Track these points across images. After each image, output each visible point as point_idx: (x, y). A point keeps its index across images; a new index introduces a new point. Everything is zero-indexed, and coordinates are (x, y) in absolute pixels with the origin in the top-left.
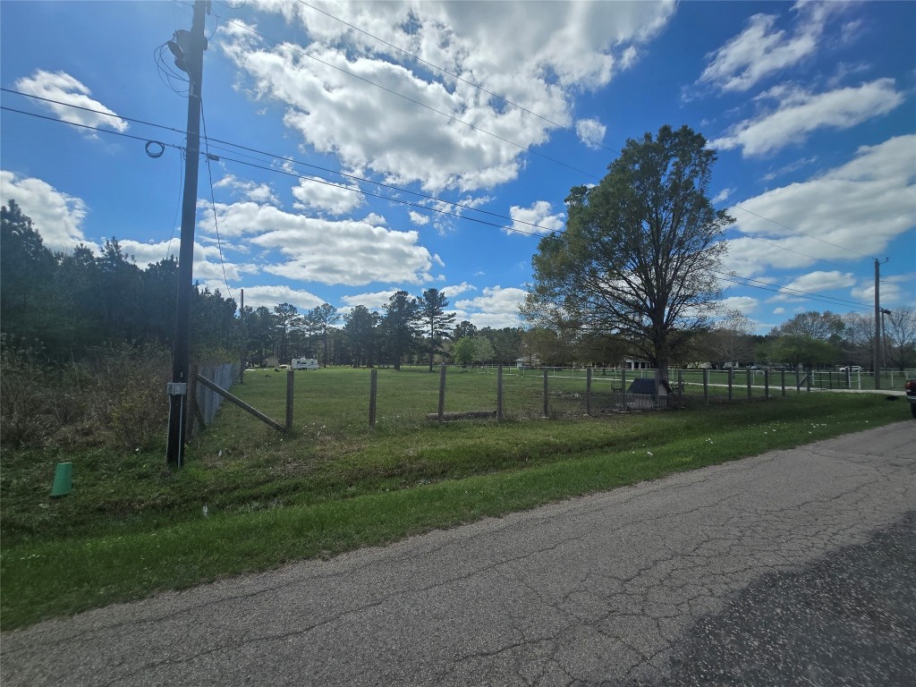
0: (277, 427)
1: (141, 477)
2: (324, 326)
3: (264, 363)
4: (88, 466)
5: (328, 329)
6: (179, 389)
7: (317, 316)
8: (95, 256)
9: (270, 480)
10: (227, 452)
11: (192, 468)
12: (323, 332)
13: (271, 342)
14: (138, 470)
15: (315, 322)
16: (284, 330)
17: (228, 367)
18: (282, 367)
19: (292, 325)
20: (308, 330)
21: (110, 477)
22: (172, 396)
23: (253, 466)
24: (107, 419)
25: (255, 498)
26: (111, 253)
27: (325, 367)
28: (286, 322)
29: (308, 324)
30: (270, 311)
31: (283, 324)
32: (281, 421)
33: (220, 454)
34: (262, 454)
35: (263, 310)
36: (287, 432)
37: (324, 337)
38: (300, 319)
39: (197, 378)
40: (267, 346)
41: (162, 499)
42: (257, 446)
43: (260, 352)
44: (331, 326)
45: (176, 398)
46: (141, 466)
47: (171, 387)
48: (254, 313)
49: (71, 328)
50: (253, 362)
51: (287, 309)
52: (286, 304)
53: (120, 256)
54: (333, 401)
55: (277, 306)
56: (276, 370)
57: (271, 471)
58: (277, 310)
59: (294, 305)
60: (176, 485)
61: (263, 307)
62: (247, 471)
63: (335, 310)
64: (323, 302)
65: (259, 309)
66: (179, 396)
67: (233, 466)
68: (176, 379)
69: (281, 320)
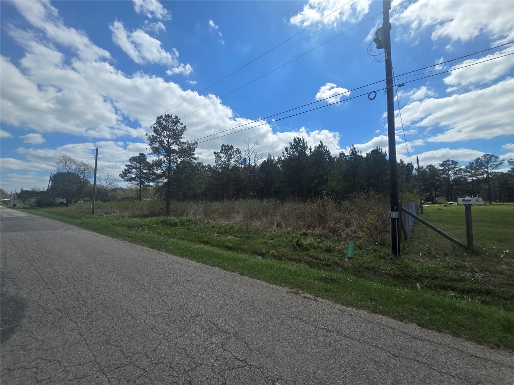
0: (460, 245)
1: (381, 257)
2: (487, 172)
3: (435, 201)
4: (358, 247)
5: (491, 174)
6: (395, 215)
7: (477, 165)
8: (346, 155)
9: (462, 280)
10: (425, 254)
11: (406, 259)
12: (485, 176)
13: (439, 187)
14: (379, 254)
15: (476, 170)
16: (448, 178)
17: (414, 203)
18: (450, 204)
19: (455, 174)
20: (470, 176)
21: (367, 254)
22: (391, 218)
23: (445, 267)
24: (361, 227)
25: (454, 289)
26: (353, 152)
27: (490, 203)
28: (450, 173)
29: (469, 172)
30: (436, 167)
31: (447, 175)
32: (463, 241)
33: (421, 254)
34: (451, 261)
35: (431, 167)
36: (469, 248)
37: (487, 180)
38: (461, 169)
39: (402, 210)
40: (436, 189)
41: (393, 272)
42: (446, 254)
43: (431, 194)
44: (494, 171)
45: (393, 220)
46: (380, 252)
47: (390, 214)
48: (425, 170)
49: (341, 187)
50: (427, 200)
51: (449, 164)
52: (448, 161)
53: (356, 153)
54: (503, 230)
55: (441, 163)
56: (445, 206)
57: (462, 274)
58: (441, 165)
59: (455, 160)
60: (399, 266)
61: (431, 165)
62: (442, 270)
63: (497, 158)
64: (483, 154)
65: (427, 167)
66: (395, 219)
67: (431, 264)
68: (393, 210)
69: (445, 171)
